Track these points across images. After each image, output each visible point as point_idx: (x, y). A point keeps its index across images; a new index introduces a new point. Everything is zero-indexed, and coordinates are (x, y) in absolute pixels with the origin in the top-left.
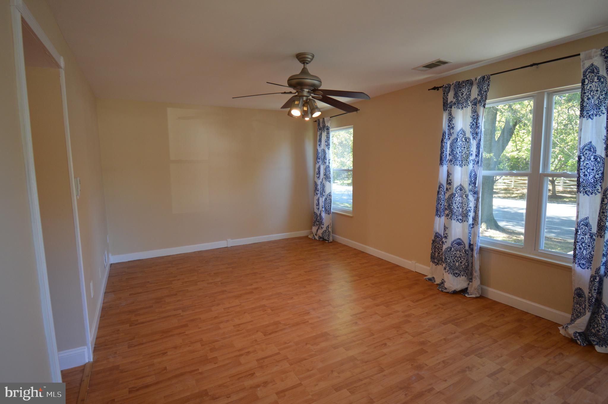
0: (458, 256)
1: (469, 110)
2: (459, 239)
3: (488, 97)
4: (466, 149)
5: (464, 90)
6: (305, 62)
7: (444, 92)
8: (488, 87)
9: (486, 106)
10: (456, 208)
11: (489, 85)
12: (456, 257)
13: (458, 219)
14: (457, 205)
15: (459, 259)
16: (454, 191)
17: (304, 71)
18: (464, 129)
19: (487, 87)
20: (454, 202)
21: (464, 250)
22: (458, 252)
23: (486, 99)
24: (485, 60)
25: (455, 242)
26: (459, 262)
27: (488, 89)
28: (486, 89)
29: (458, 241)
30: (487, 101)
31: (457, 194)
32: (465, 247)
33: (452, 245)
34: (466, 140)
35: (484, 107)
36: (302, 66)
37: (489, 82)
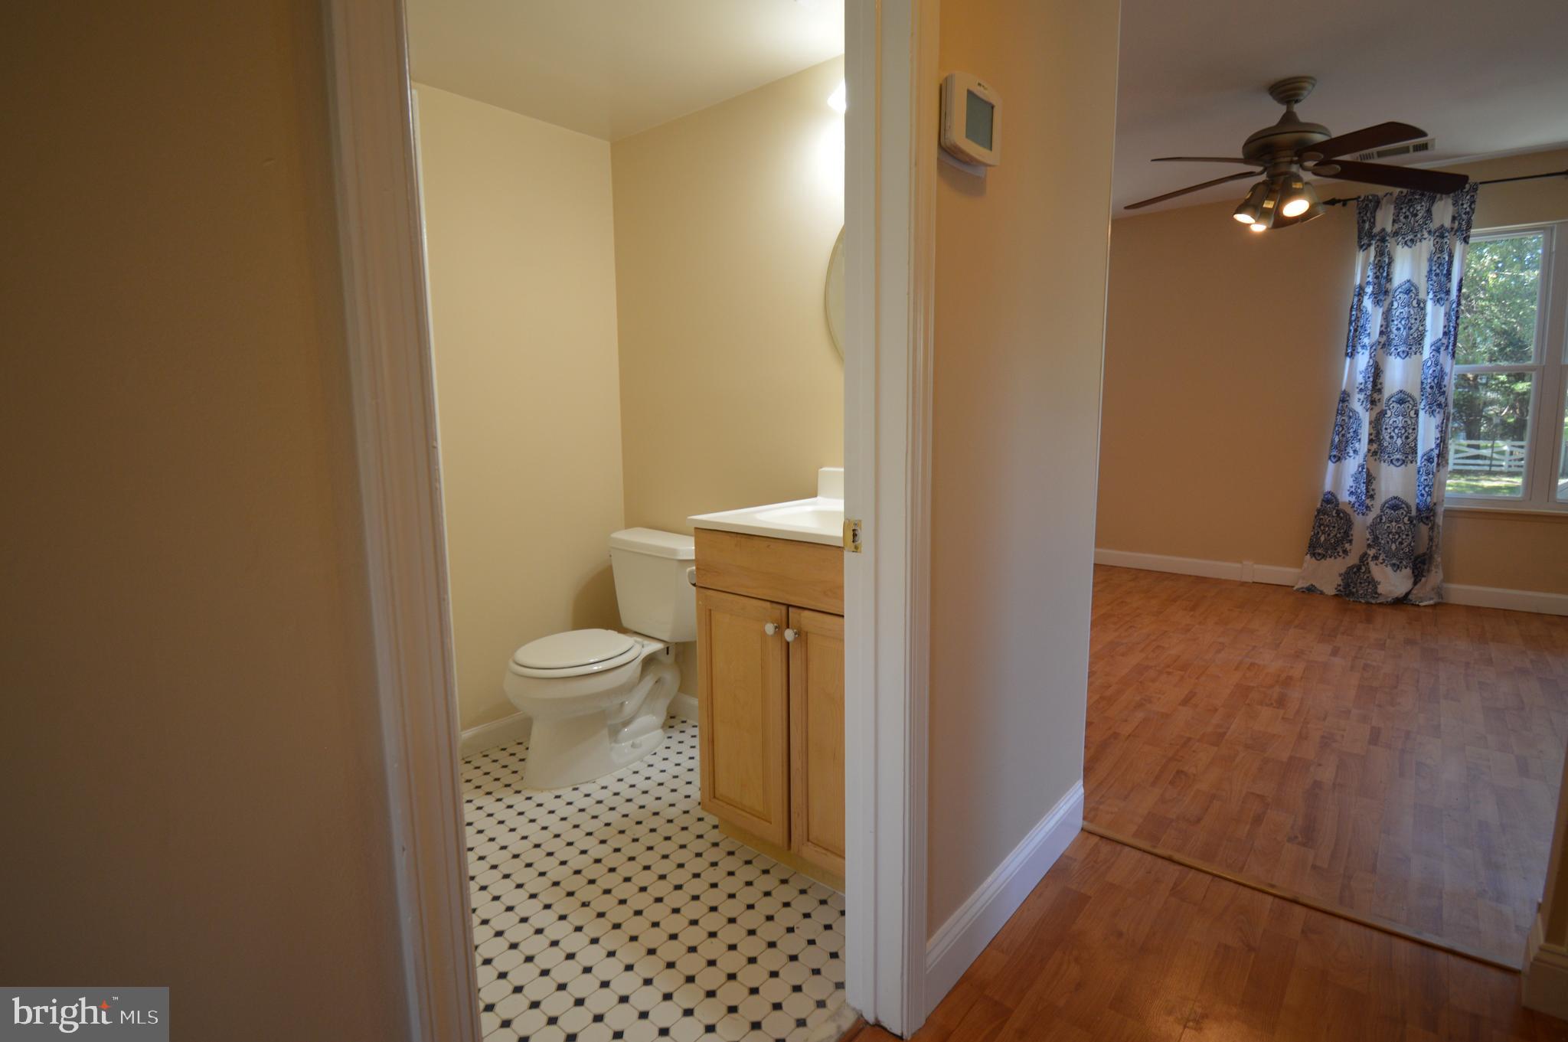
0: (1394, 531)
1: (1427, 246)
2: (1396, 498)
3: (1474, 223)
4: (1418, 321)
5: (1419, 208)
6: (1291, 99)
7: (1359, 209)
8: (1473, 206)
9: (1472, 240)
10: (1387, 437)
11: (1473, 202)
12: (1389, 533)
13: (1392, 460)
14: (1390, 433)
15: (1397, 537)
16: (1384, 405)
17: (1289, 118)
18: (1415, 281)
19: (1470, 206)
20: (1384, 427)
21: (1406, 518)
22: (1394, 524)
23: (1469, 227)
24: (1469, 155)
25: (1387, 505)
26: (1397, 543)
27: (1473, 210)
28: (1468, 210)
29: (1393, 502)
30: (1473, 231)
31: (1388, 412)
32: (1409, 511)
33: (1382, 511)
34: (1419, 305)
35: (1466, 240)
36: (1282, 109)
37: (1473, 196)
